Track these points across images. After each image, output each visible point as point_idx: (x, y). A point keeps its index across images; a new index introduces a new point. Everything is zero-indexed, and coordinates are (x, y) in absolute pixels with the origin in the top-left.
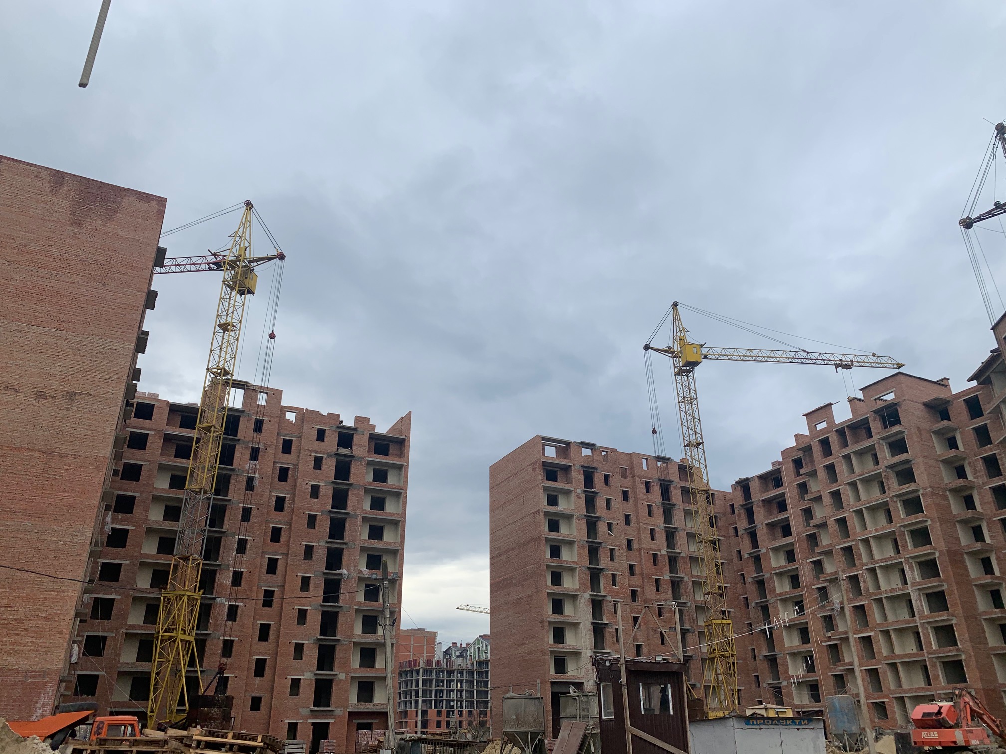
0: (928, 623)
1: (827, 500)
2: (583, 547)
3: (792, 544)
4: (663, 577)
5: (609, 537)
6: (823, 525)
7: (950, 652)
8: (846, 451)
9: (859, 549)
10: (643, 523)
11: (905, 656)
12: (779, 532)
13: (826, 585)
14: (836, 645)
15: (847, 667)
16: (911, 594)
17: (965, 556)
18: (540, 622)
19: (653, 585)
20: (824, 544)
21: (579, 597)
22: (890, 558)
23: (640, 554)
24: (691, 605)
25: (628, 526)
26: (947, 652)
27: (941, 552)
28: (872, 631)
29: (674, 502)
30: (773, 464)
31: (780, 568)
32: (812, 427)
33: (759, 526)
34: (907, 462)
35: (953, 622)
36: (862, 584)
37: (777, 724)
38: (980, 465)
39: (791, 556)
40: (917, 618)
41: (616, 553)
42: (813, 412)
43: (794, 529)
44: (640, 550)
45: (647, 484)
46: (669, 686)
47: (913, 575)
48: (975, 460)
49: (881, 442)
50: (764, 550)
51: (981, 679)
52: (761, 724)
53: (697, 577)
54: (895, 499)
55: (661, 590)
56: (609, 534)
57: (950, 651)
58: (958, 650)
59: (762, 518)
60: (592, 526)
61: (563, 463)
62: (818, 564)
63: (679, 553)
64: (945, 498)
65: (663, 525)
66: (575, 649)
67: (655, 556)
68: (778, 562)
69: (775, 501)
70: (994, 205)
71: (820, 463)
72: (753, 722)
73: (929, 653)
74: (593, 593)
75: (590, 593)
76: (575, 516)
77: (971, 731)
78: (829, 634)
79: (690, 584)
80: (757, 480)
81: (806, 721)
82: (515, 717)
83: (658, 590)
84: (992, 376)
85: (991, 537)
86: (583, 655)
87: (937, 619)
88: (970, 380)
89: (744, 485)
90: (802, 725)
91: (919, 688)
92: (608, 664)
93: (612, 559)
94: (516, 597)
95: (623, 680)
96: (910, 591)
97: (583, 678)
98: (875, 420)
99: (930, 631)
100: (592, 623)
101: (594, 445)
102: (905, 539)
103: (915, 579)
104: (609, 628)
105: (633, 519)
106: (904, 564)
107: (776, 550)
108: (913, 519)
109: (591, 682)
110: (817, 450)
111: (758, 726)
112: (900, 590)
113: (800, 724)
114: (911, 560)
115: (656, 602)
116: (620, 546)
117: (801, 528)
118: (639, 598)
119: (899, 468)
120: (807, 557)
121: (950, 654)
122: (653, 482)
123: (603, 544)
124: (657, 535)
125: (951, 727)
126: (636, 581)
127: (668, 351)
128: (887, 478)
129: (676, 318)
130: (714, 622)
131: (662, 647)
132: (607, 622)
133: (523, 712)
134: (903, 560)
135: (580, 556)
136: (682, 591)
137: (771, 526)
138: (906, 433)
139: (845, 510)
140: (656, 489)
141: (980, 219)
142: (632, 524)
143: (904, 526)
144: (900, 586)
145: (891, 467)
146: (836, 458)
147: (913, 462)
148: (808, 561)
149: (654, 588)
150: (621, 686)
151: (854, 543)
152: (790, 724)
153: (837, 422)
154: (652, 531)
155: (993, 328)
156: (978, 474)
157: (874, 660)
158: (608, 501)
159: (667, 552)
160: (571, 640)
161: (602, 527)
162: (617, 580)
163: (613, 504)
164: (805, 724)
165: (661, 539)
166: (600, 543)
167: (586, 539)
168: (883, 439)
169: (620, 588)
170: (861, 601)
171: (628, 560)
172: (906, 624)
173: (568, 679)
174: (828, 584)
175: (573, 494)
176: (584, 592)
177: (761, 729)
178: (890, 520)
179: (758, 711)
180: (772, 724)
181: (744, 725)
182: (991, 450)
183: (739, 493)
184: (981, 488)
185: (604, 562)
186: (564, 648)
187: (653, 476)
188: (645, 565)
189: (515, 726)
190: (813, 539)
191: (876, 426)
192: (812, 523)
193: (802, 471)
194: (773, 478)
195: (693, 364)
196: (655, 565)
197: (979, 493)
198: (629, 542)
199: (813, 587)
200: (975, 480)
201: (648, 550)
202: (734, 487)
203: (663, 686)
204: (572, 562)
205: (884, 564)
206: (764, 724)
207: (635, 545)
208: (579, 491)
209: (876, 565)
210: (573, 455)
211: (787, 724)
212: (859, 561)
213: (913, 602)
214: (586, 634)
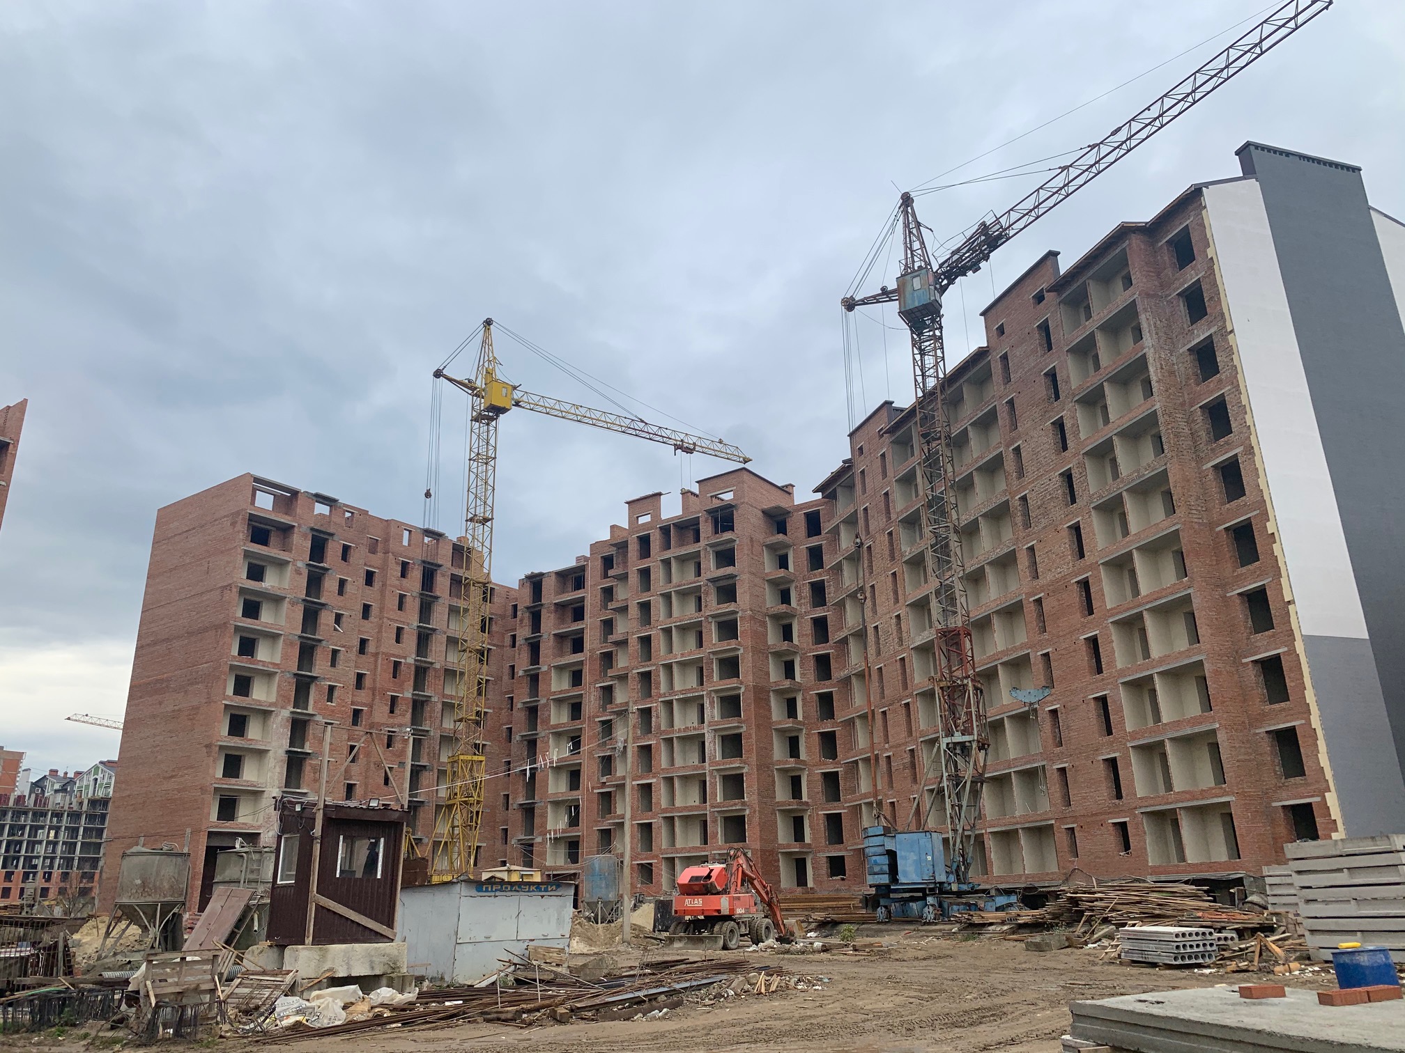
0: (717, 770)
1: (634, 611)
2: (292, 644)
3: (581, 663)
4: (403, 693)
5: (334, 633)
6: (623, 643)
7: (735, 806)
8: (667, 555)
9: (659, 675)
10: (389, 619)
11: (685, 808)
12: (568, 646)
13: (612, 717)
14: (610, 792)
15: (617, 821)
16: (706, 735)
17: (771, 694)
18: (207, 746)
19: (386, 704)
20: (619, 666)
21: (274, 713)
22: (692, 690)
23: (376, 661)
24: (435, 734)
25: (366, 621)
26: (732, 806)
27: (747, 687)
28: (653, 777)
29: (438, 594)
30: (578, 559)
31: (561, 692)
32: (633, 519)
33: (545, 636)
34: (732, 577)
35: (744, 771)
36: (653, 719)
37: (518, 891)
38: (807, 592)
39: (577, 678)
40: (707, 764)
41: (341, 657)
42: (638, 500)
43: (587, 645)
44: (376, 655)
45: (405, 566)
46: (382, 840)
47: (712, 712)
48: (803, 584)
49: (708, 548)
50: (545, 668)
51: (761, 839)
52: (496, 890)
53: (451, 697)
54: (710, 620)
55: (397, 711)
56: (335, 629)
57: (735, 804)
58: (744, 804)
59: (550, 626)
60: (311, 616)
61: (282, 520)
62: (608, 691)
63: (432, 663)
64: (764, 624)
65: (416, 624)
66: (255, 786)
67: (397, 665)
68: (559, 685)
69: (570, 607)
70: (881, 289)
71: (634, 564)
72: (487, 888)
73: (712, 806)
74: (295, 710)
75: (292, 709)
76: (287, 599)
77: (739, 898)
78: (604, 779)
79: (440, 706)
80: (553, 577)
81: (554, 887)
82: (139, 882)
83: (392, 712)
84: (839, 491)
85: (803, 675)
86: (265, 795)
87: (728, 766)
88: (816, 491)
89: (535, 582)
90: (547, 891)
91: (693, 848)
92: (298, 808)
93: (333, 664)
94: (170, 708)
95: (317, 831)
96: (705, 731)
97: (259, 827)
98: (706, 521)
99: (718, 780)
100: (288, 752)
101: (335, 501)
102: (712, 669)
103: (713, 717)
104: (311, 759)
105: (374, 611)
106: (705, 698)
107: (560, 668)
108: (725, 645)
109: (271, 834)
110: (634, 548)
111: (493, 894)
112: (695, 729)
113: (546, 890)
114: (713, 695)
115: (388, 727)
116: (348, 648)
117: (597, 644)
118: (364, 720)
119: (722, 583)
120: (596, 681)
121: (734, 808)
122: (414, 564)
123: (324, 643)
124: (405, 637)
125: (718, 893)
126: (363, 696)
127: (468, 386)
128: (707, 594)
129: (486, 342)
130: (462, 757)
131: (385, 788)
132: (310, 751)
133: (154, 873)
134: (704, 693)
135: (285, 657)
136: (426, 714)
137: (560, 637)
138: (737, 542)
139: (652, 626)
140: (416, 574)
141: (864, 302)
142: (371, 619)
143: (714, 653)
144: (696, 724)
145: (713, 580)
146: (654, 563)
147: (738, 578)
148: (597, 686)
149: (387, 709)
150: (312, 839)
151: (654, 668)
152: (533, 891)
153: (663, 517)
154: (399, 630)
155: (851, 435)
156: (803, 601)
157: (650, 813)
158: (342, 583)
159: (415, 660)
160: (250, 774)
161: (326, 618)
162: (336, 694)
163: (349, 588)
164: (552, 890)
165: (410, 642)
166: (320, 641)
167: (299, 632)
168: (711, 546)
169: (338, 705)
170: (649, 739)
171: (357, 667)
172: (693, 770)
173: (236, 828)
174: (615, 717)
175: (290, 567)
176: (282, 707)
177: (496, 896)
178: (700, 644)
179: (498, 875)
180: (511, 891)
181: (474, 893)
182: (821, 575)
183: (527, 591)
184: (802, 618)
185: (320, 667)
186: (237, 785)
187: (416, 556)
188: (380, 676)
189: (136, 896)
190: (608, 658)
191: (706, 529)
192: (612, 638)
193: (611, 573)
194: (574, 577)
195: (499, 411)
196: (395, 677)
197: (799, 623)
198: (363, 642)
199: (597, 720)
200: (798, 608)
201: (388, 655)
202: (522, 583)
203: (374, 841)
204: (272, 663)
205: (684, 696)
206: (501, 890)
207: (371, 648)
208: (300, 564)
209: (674, 697)
210: (299, 511)
211: (528, 891)
212: (656, 691)
213: (707, 744)
214: (275, 767)
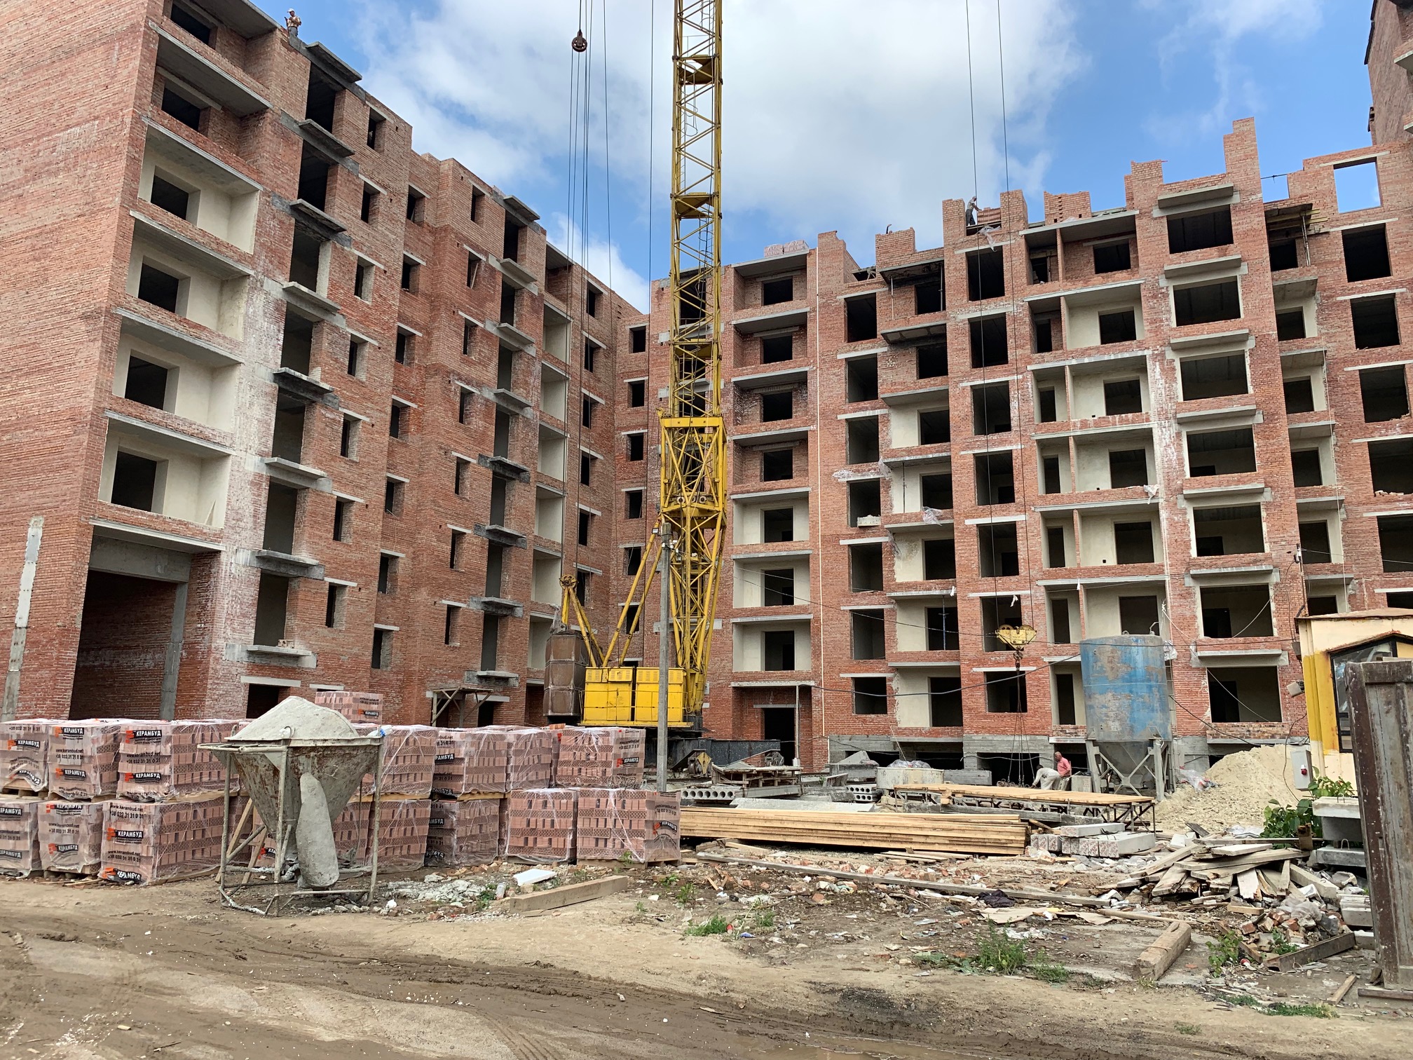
0: (1181, 498)
2: (291, 139)
3: (795, 318)
16: (1155, 432)
23: (438, 242)
27: (1257, 338)
28: (1019, 512)
36: (1011, 405)
41: (379, 207)
44: (437, 231)
55: (474, 353)
66: (203, 438)
67: (473, 262)
74: (293, 285)
78: (863, 522)
83: (466, 352)
93: (366, 216)
96: (1153, 424)
99: (1187, 517)
104: (327, 405)
106: (1149, 362)
123: (350, 162)
159: (502, 264)
160: (189, 407)
166: (341, 152)
171: (404, 243)
173: (156, 531)
176: (267, 273)
185: (344, 211)
186: (161, 426)
188: (444, 275)
198: (415, 196)
201: (458, 239)
207: (428, 212)
209: (1065, 363)
214: (251, 404)
